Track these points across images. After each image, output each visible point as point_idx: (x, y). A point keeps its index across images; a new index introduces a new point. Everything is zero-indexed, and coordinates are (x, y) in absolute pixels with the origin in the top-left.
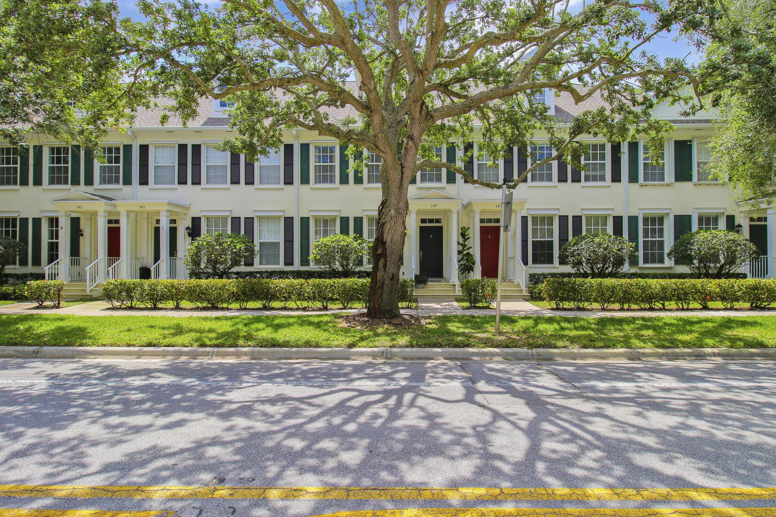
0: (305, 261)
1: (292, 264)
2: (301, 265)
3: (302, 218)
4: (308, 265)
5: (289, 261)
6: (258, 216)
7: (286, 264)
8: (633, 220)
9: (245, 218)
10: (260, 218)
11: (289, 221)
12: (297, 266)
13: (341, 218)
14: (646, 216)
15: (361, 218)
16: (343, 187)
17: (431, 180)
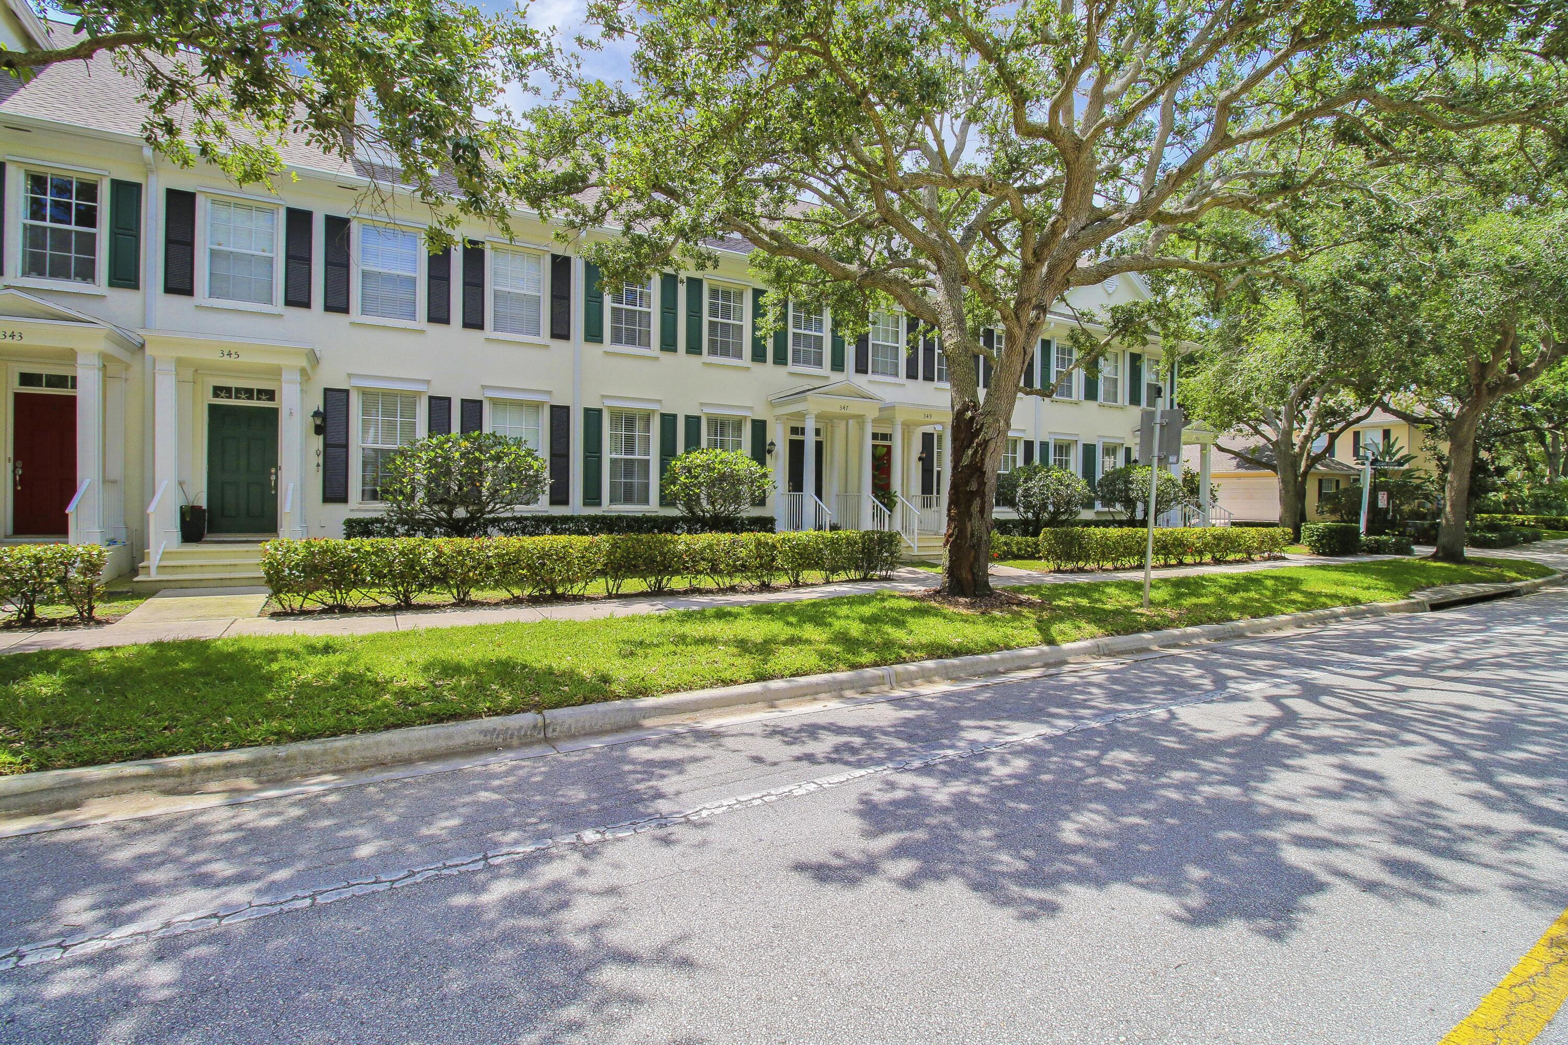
0: (592, 496)
1: (565, 502)
2: (585, 504)
3: (587, 410)
4: (599, 504)
5: (560, 496)
6: (491, 399)
7: (553, 502)
8: (1044, 446)
9: (463, 401)
10: (495, 402)
11: (560, 415)
12: (576, 506)
13: (663, 416)
14: (1059, 442)
15: (698, 419)
16: (667, 357)
17: (807, 362)
